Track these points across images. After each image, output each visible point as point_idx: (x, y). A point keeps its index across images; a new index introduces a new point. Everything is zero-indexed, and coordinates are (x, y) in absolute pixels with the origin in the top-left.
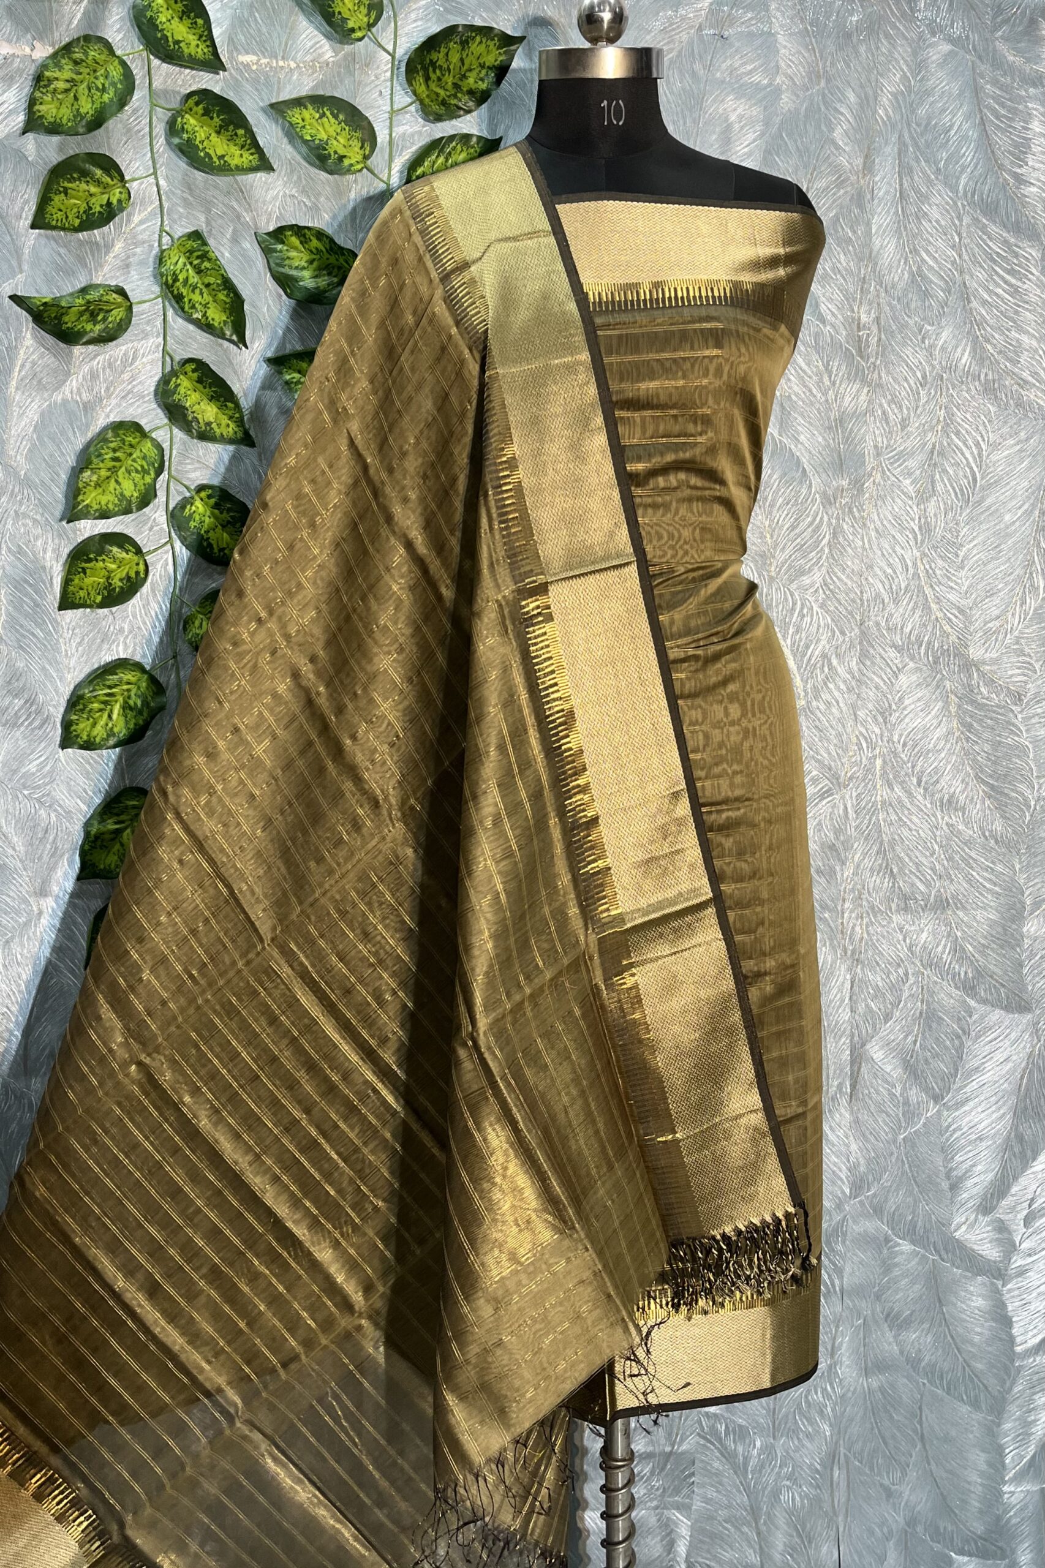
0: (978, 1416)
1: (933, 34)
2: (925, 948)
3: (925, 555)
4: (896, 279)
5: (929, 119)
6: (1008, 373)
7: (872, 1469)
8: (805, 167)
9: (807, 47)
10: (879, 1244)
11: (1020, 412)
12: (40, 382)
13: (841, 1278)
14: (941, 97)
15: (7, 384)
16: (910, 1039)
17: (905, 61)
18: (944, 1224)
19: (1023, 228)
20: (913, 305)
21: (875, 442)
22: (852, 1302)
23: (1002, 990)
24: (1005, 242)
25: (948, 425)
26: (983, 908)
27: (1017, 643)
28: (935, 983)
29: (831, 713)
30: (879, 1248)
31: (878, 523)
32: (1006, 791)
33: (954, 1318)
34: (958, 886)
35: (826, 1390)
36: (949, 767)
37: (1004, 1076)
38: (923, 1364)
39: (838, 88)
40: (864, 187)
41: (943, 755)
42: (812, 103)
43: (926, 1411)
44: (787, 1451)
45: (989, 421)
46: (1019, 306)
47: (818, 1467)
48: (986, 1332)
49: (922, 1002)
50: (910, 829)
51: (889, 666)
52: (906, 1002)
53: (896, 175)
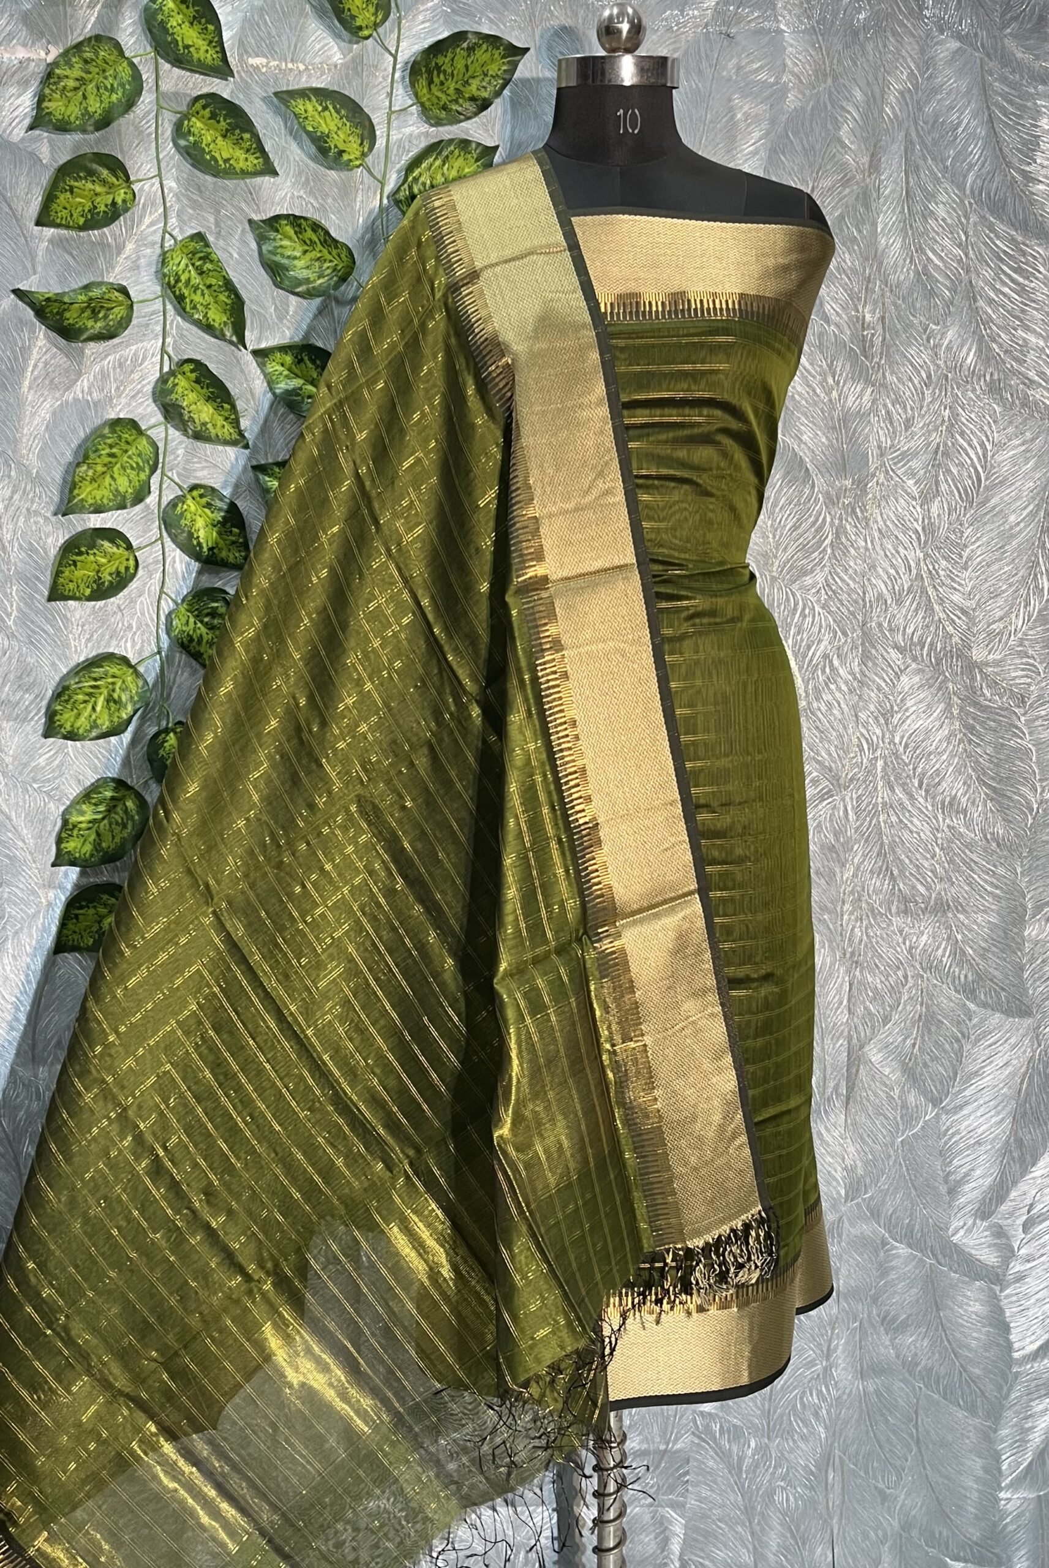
0: (976, 1422)
1: (942, 31)
2: (925, 951)
3: (927, 556)
4: (902, 278)
6: (1014, 372)
7: (867, 1472)
8: (811, 166)
9: (813, 45)
10: (876, 1247)
11: (1026, 412)
14: (949, 94)
15: (20, 384)
16: (909, 1042)
17: (913, 59)
18: (941, 1228)
19: (1029, 226)
20: (919, 305)
21: (879, 440)
22: (849, 1304)
23: (1003, 994)
24: (1013, 240)
25: (953, 425)
26: (984, 911)
27: (1021, 645)
28: (935, 986)
29: (832, 714)
30: (876, 1251)
31: (881, 523)
32: (1009, 794)
33: (950, 1321)
34: (959, 889)
35: (822, 1392)
36: (951, 769)
37: (1004, 1080)
38: (919, 1368)
39: (844, 86)
40: (870, 186)
41: (945, 757)
42: (818, 101)
43: (921, 1415)
44: (782, 1454)
45: (994, 421)
46: (1026, 305)
47: (813, 1469)
48: (983, 1337)
49: (922, 1005)
50: (911, 832)
51: (891, 667)
52: (905, 1005)
53: (902, 174)
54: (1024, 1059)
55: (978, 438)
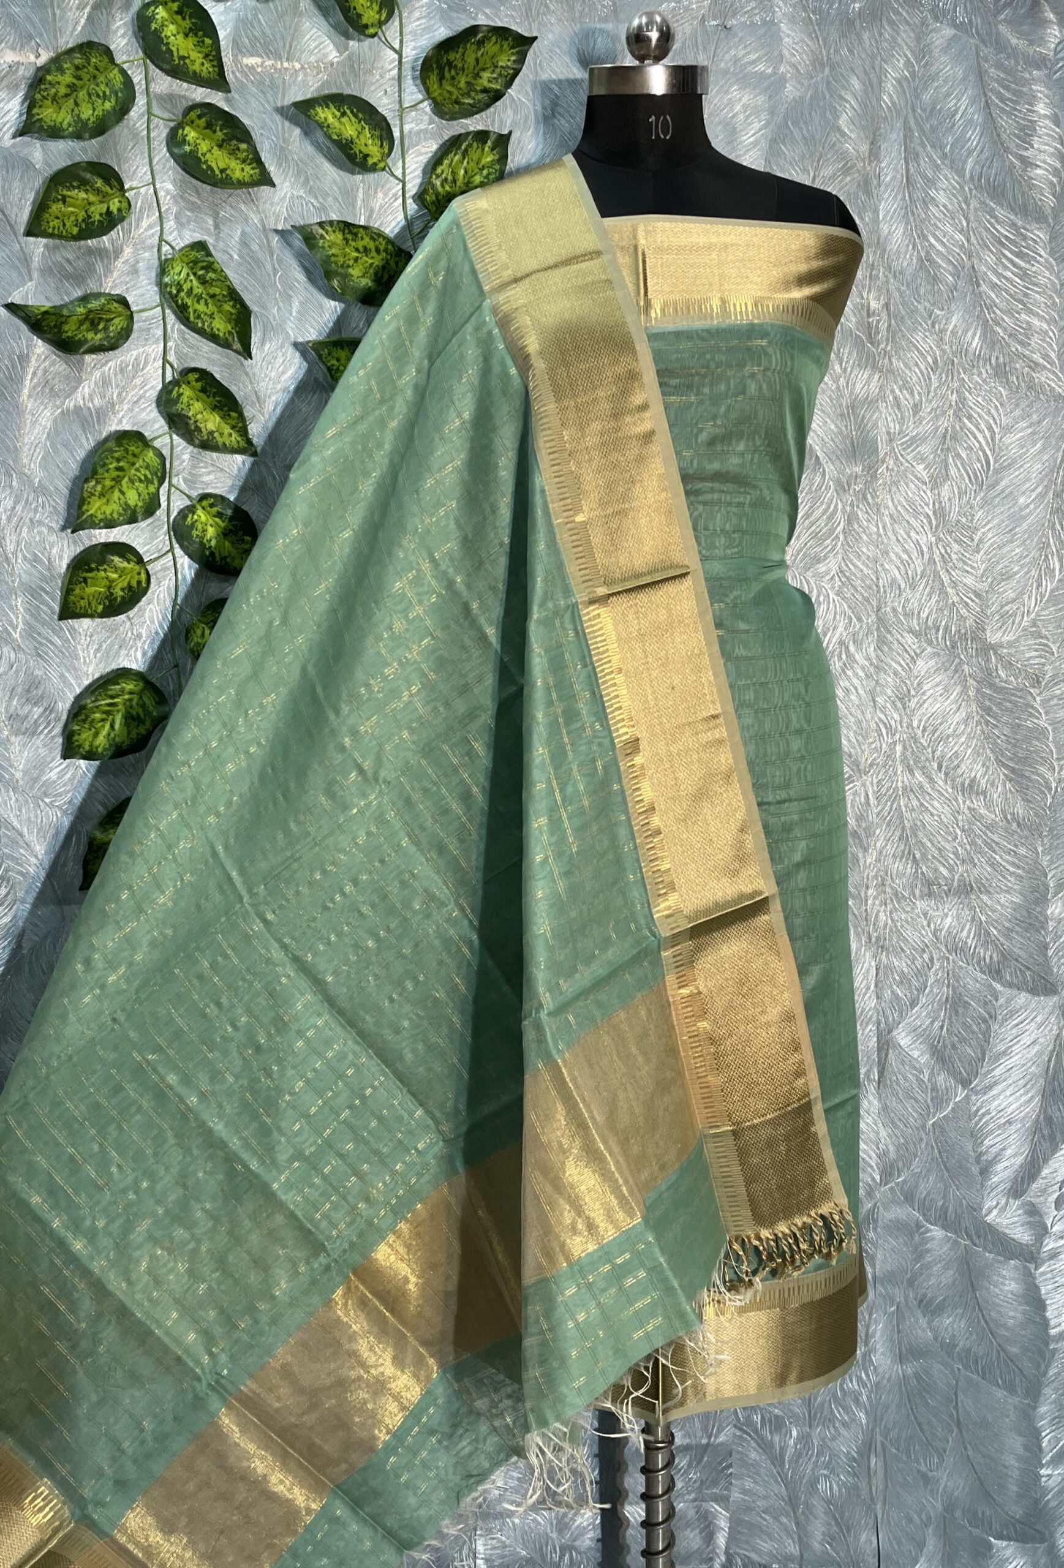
0: (1016, 1400)
1: (936, 19)
2: (949, 932)
3: (939, 539)
4: (905, 264)
5: (935, 104)
6: (1019, 356)
7: (908, 1456)
8: (811, 155)
9: (810, 35)
10: (910, 1231)
11: (1033, 395)
12: (52, 389)
13: (873, 1266)
14: (946, 81)
15: (19, 392)
16: (937, 1025)
17: (909, 47)
18: (975, 1209)
19: (1028, 210)
20: (922, 291)
21: (888, 426)
22: (885, 1288)
23: (1028, 973)
24: (1013, 225)
25: (961, 410)
26: (1007, 892)
27: (1035, 626)
28: (961, 967)
29: (850, 700)
30: (911, 1235)
31: (892, 508)
32: (1027, 774)
33: (987, 1302)
34: (981, 870)
35: (861, 1378)
36: (969, 751)
37: (1032, 1059)
38: (957, 1349)
39: (842, 75)
40: (871, 173)
41: (963, 739)
42: (817, 91)
43: (961, 1396)
44: (823, 1440)
45: (1001, 405)
46: (1028, 289)
47: (855, 1455)
48: (1019, 1315)
49: (948, 987)
50: (932, 815)
51: (906, 651)
52: (931, 987)
53: (903, 161)
54: (1051, 1038)
55: (987, 422)
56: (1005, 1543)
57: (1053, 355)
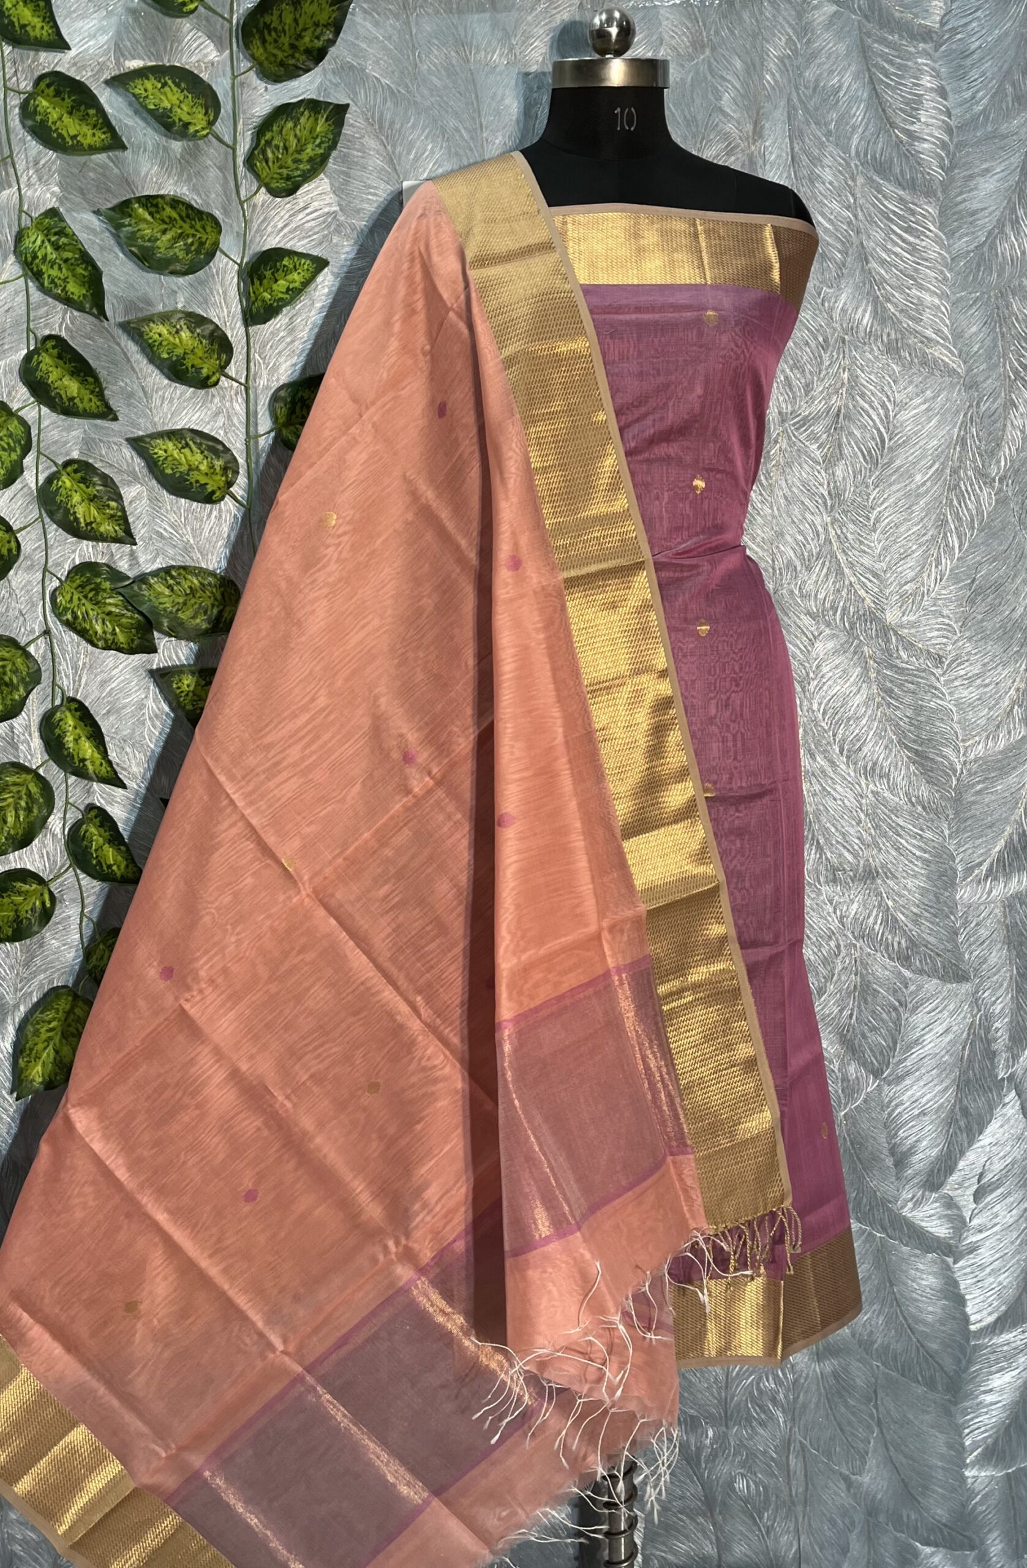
0: (936, 1396)
2: (855, 919)
3: (836, 520)
5: (817, 81)
6: (911, 331)
7: (829, 1457)
8: (694, 136)
9: (689, 18)
11: (925, 371)
14: (828, 58)
16: (846, 1013)
17: (790, 25)
18: (891, 1201)
19: (919, 185)
21: (779, 408)
23: (938, 959)
24: (901, 200)
25: (852, 387)
26: (915, 876)
27: (935, 605)
28: (869, 954)
31: (786, 490)
32: (931, 756)
33: (902, 1295)
34: (887, 855)
35: (778, 1376)
36: (871, 733)
37: (945, 1048)
38: (876, 1346)
39: (723, 55)
40: (756, 153)
41: (864, 722)
42: (697, 73)
43: (881, 1394)
44: (741, 1441)
45: (894, 382)
46: (918, 264)
47: (775, 1455)
48: (939, 1311)
49: (856, 975)
50: (835, 799)
51: (804, 634)
52: (839, 974)
53: (787, 140)
54: (965, 1025)
55: (880, 399)
56: (933, 1549)
57: (945, 330)
